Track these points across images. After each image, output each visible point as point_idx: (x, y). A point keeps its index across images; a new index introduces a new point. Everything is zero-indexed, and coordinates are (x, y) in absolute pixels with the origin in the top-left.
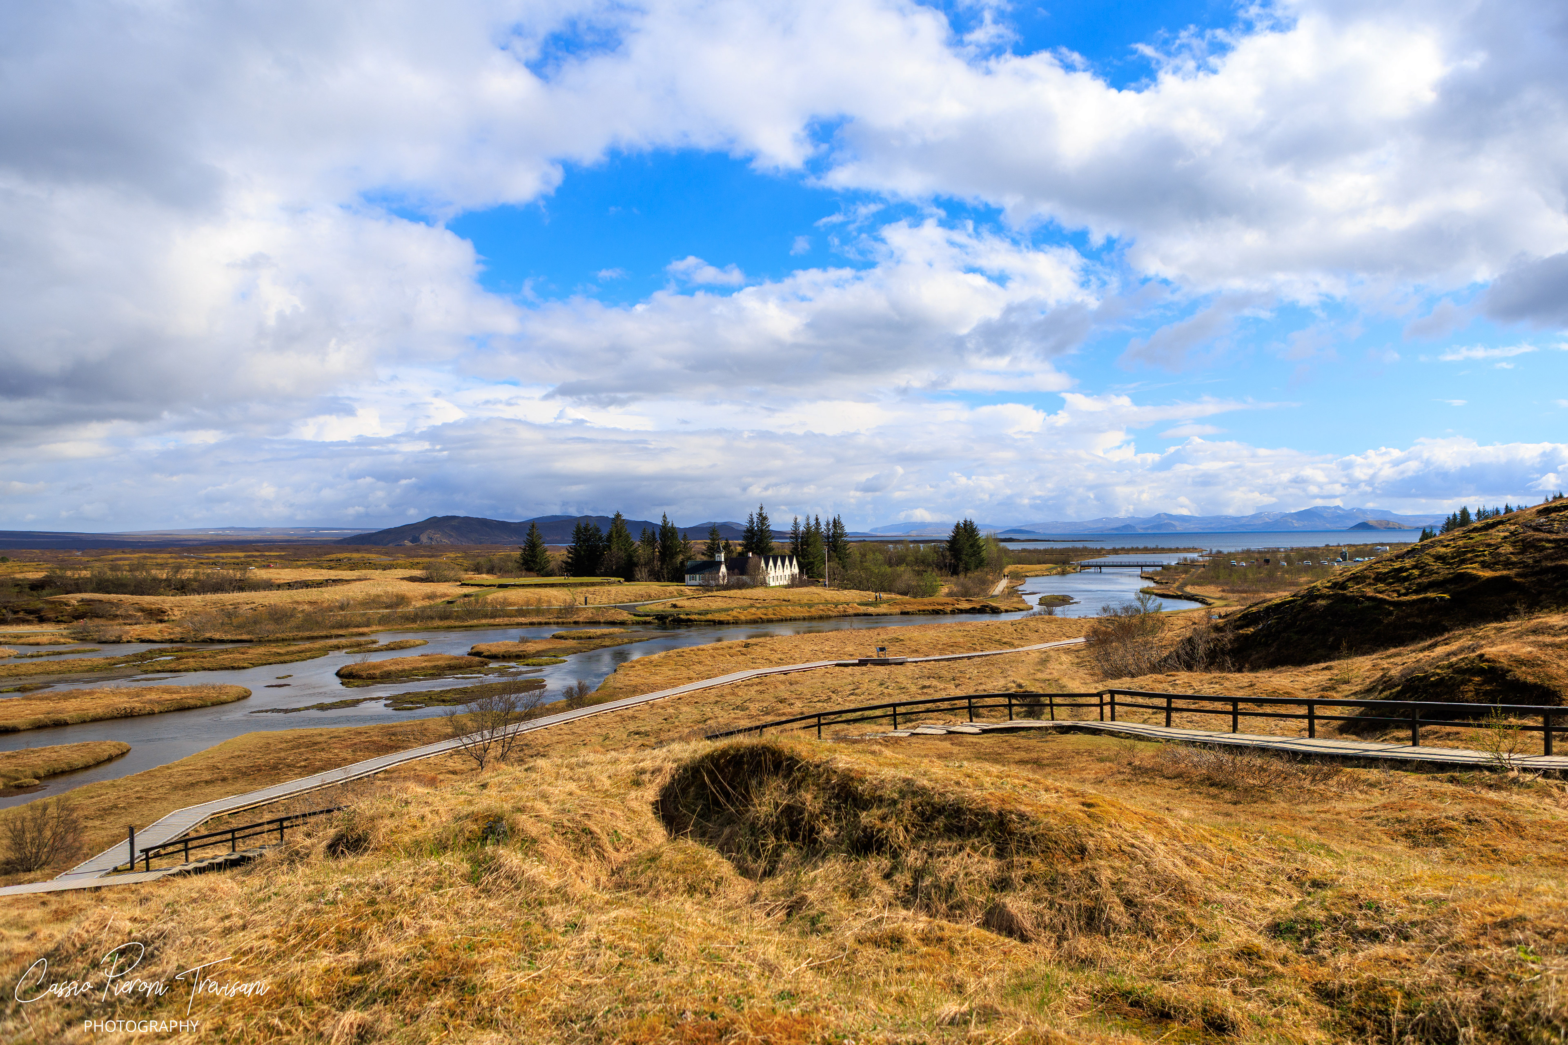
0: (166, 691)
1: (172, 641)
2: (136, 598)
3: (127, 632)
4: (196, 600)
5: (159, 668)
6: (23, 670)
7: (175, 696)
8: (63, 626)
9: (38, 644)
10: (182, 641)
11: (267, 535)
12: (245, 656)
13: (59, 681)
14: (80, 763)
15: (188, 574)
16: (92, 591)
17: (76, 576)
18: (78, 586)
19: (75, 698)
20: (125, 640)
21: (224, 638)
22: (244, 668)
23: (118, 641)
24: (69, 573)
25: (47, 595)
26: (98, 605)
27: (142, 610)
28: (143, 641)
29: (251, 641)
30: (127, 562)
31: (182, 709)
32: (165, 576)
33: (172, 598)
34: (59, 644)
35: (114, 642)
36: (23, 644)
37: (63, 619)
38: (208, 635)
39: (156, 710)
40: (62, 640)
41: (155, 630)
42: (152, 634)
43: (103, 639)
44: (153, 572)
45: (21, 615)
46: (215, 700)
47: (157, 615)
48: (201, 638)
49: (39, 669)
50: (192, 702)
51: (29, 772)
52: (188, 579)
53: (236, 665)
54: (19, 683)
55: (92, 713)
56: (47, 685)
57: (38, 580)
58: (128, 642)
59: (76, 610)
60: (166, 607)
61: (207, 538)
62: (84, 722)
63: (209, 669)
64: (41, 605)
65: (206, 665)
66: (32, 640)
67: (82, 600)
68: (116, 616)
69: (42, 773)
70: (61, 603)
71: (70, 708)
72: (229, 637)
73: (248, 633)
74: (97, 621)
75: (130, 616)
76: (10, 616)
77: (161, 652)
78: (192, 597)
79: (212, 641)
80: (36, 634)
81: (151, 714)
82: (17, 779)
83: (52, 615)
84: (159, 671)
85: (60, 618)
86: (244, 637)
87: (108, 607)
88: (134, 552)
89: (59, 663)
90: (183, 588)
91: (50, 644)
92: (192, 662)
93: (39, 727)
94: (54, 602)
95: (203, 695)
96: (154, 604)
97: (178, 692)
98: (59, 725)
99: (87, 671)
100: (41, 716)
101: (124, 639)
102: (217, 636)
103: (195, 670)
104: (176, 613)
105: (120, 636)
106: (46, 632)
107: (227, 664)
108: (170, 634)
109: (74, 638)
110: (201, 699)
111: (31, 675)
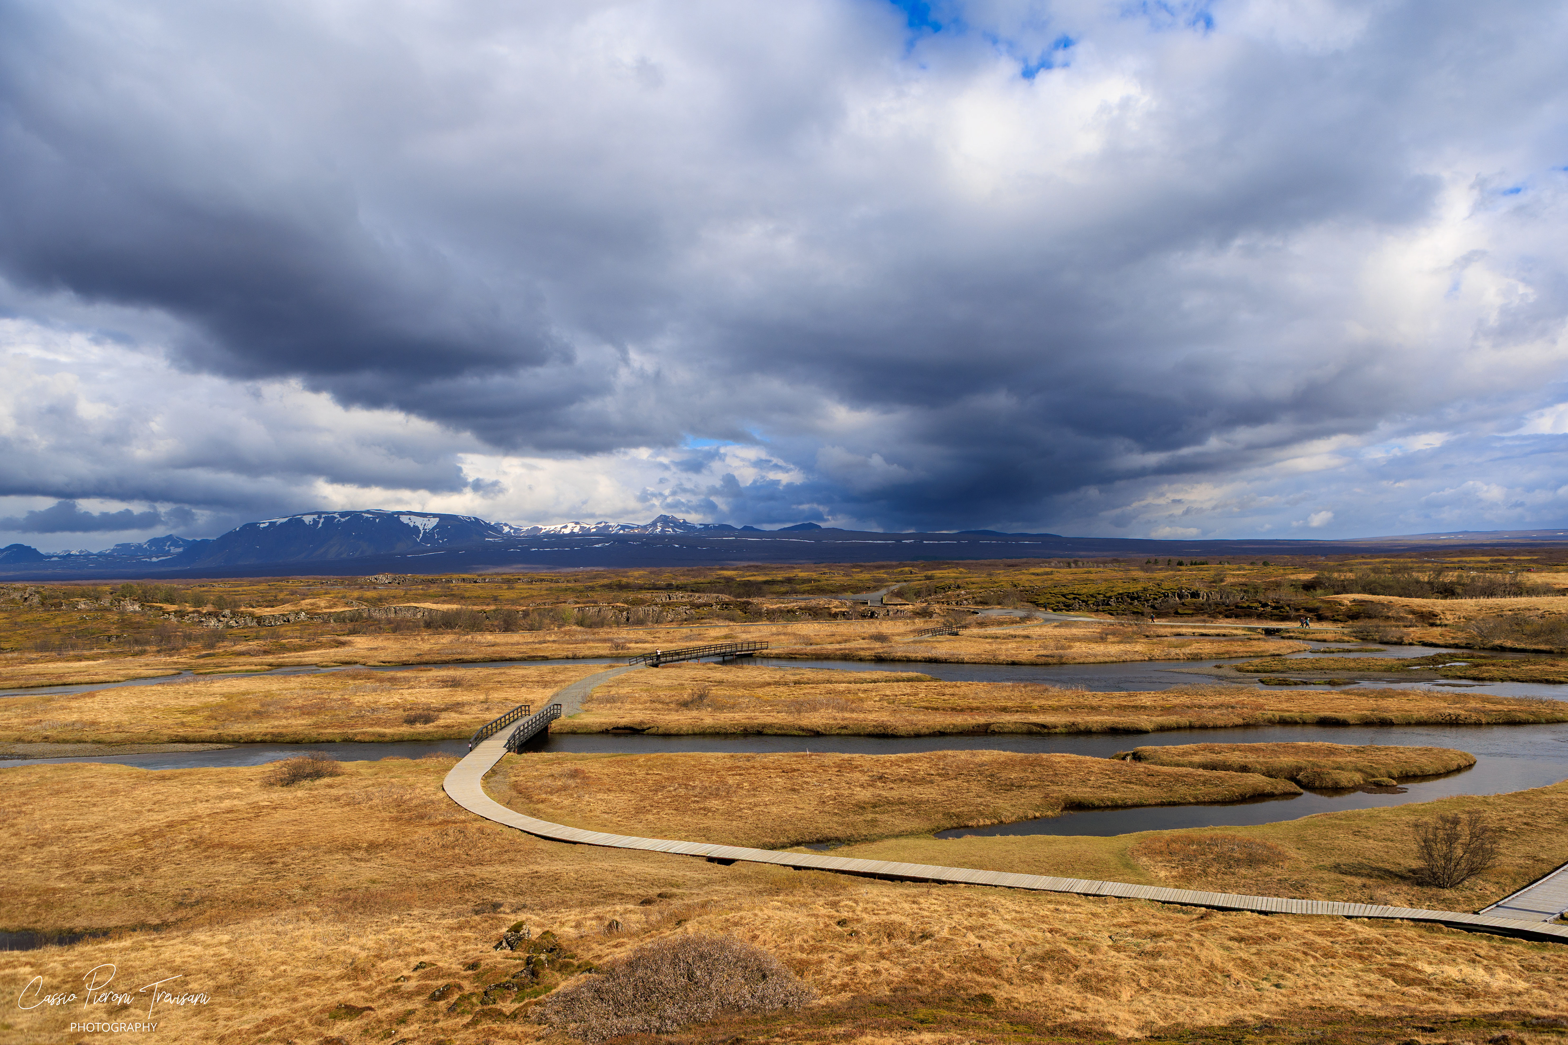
0: (1485, 699)
1: (1456, 646)
2: (1405, 600)
3: (1408, 634)
4: (1468, 604)
5: (1459, 674)
6: (1324, 664)
7: (1499, 707)
8: (1340, 625)
9: (1325, 641)
10: (1468, 647)
11: (1506, 538)
12: (1556, 669)
13: (1362, 678)
14: (1430, 769)
15: (1450, 577)
16: (1359, 593)
17: (1342, 577)
18: (1344, 588)
19: (1392, 697)
20: (1407, 642)
21: (1517, 646)
22: (1561, 683)
23: (1400, 643)
24: (1336, 575)
25: (1321, 595)
26: (1369, 606)
27: (1413, 612)
28: (1425, 644)
29: (1550, 652)
30: (1389, 566)
31: (1513, 723)
32: (1426, 579)
33: (1443, 601)
34: (1344, 641)
35: (1396, 644)
36: (1311, 640)
37: (1339, 618)
38: (1497, 642)
39: (1484, 721)
40: (1346, 638)
41: (1434, 634)
42: (1434, 637)
43: (1385, 640)
44: (1415, 574)
45: (1302, 612)
46: (1549, 717)
47: (1428, 618)
48: (1490, 645)
49: (1339, 665)
50: (1524, 716)
51: (1383, 771)
52: (1451, 583)
53: (1551, 678)
54: (1329, 677)
55: (1416, 716)
56: (1352, 682)
57: (1308, 581)
58: (1411, 644)
59: (1350, 610)
60: (1438, 610)
61: (1439, 543)
62: (1409, 724)
63: (1518, 680)
64: (1318, 604)
65: (1512, 675)
66: (1319, 636)
67: (1354, 601)
68: (1388, 618)
69: (1396, 773)
70: (1335, 602)
71: (1392, 707)
72: (1522, 646)
73: (1547, 642)
74: (1375, 622)
75: (1401, 619)
76: (1293, 613)
77: (1452, 657)
78: (1463, 601)
79: (1502, 649)
80: (1320, 631)
81: (1478, 724)
82: (1373, 776)
83: (1329, 614)
84: (1460, 678)
85: (1336, 617)
86: (1542, 647)
87: (1380, 607)
88: (1372, 557)
89: (1354, 660)
90: (1448, 591)
91: (1336, 641)
92: (1495, 672)
93: (1367, 723)
94: (1329, 602)
95: (1534, 709)
96: (1424, 606)
97: (1501, 703)
98: (1385, 724)
99: (1385, 671)
100: (1368, 713)
101: (1406, 640)
102: (1509, 644)
103: (1502, 680)
104: (1449, 617)
105: (1401, 638)
106: (1327, 629)
107: (1537, 675)
108: (1453, 638)
109: (1356, 637)
110: (1532, 713)
111: (1334, 670)
